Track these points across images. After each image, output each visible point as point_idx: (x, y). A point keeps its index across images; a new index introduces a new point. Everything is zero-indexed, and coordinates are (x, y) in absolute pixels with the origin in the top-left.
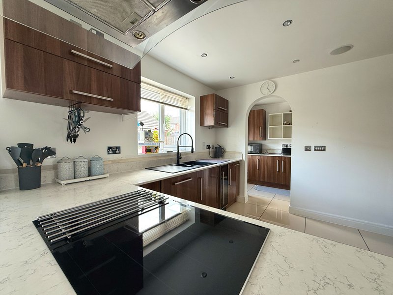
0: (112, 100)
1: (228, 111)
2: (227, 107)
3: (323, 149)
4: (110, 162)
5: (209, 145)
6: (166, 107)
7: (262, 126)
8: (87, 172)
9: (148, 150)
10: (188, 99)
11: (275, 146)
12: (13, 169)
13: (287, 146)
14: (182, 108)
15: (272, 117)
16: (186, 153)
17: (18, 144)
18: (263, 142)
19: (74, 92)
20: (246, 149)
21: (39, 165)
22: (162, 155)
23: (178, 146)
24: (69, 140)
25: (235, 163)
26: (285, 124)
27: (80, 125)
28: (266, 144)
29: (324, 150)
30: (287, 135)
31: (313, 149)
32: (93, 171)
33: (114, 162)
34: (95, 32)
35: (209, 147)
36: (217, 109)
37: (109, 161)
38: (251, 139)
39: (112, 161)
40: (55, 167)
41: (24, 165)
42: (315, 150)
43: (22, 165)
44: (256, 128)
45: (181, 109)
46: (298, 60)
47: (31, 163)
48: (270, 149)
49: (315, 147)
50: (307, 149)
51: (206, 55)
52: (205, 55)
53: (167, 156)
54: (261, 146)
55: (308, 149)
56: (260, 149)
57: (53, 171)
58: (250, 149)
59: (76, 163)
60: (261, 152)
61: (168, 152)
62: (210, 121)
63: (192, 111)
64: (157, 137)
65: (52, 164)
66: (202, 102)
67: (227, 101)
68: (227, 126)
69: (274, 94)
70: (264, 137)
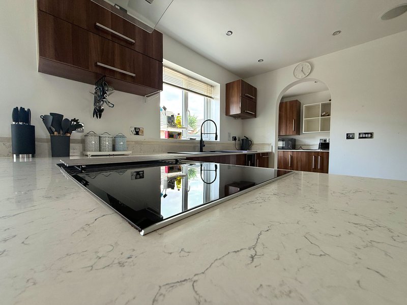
0: (134, 75)
1: (256, 100)
2: (255, 95)
3: (371, 135)
4: (134, 143)
5: (235, 137)
6: (190, 94)
7: (295, 118)
8: (112, 148)
9: (171, 135)
10: (213, 87)
11: (311, 141)
12: (47, 139)
13: (325, 141)
14: (207, 96)
15: (308, 108)
16: (210, 143)
17: (50, 113)
18: (297, 137)
19: (99, 64)
20: (276, 144)
21: (69, 135)
22: (185, 142)
23: (202, 134)
24: (95, 116)
25: (264, 154)
26: (323, 116)
27: (104, 98)
28: (301, 139)
29: (371, 137)
30: (326, 127)
31: (357, 136)
32: (117, 147)
33: (137, 142)
34: (119, 8)
35: (235, 139)
36: (244, 96)
37: (132, 141)
38: (283, 133)
39: (135, 142)
40: (83, 142)
41: (56, 133)
42: (360, 138)
43: (54, 133)
44: (288, 121)
45: (206, 98)
46: (340, 32)
47: (61, 132)
48: (305, 145)
49: (360, 134)
50: (349, 137)
51: (232, 33)
52: (230, 33)
53: (190, 143)
54: (294, 141)
55: (351, 136)
56: (293, 144)
57: (81, 145)
58: (281, 144)
59: (101, 139)
60: (294, 147)
61: (191, 139)
62: (236, 110)
63: (217, 99)
64: (180, 123)
65: (80, 138)
66: (228, 90)
67: (256, 89)
68: (255, 116)
69: (309, 77)
70: (298, 131)
